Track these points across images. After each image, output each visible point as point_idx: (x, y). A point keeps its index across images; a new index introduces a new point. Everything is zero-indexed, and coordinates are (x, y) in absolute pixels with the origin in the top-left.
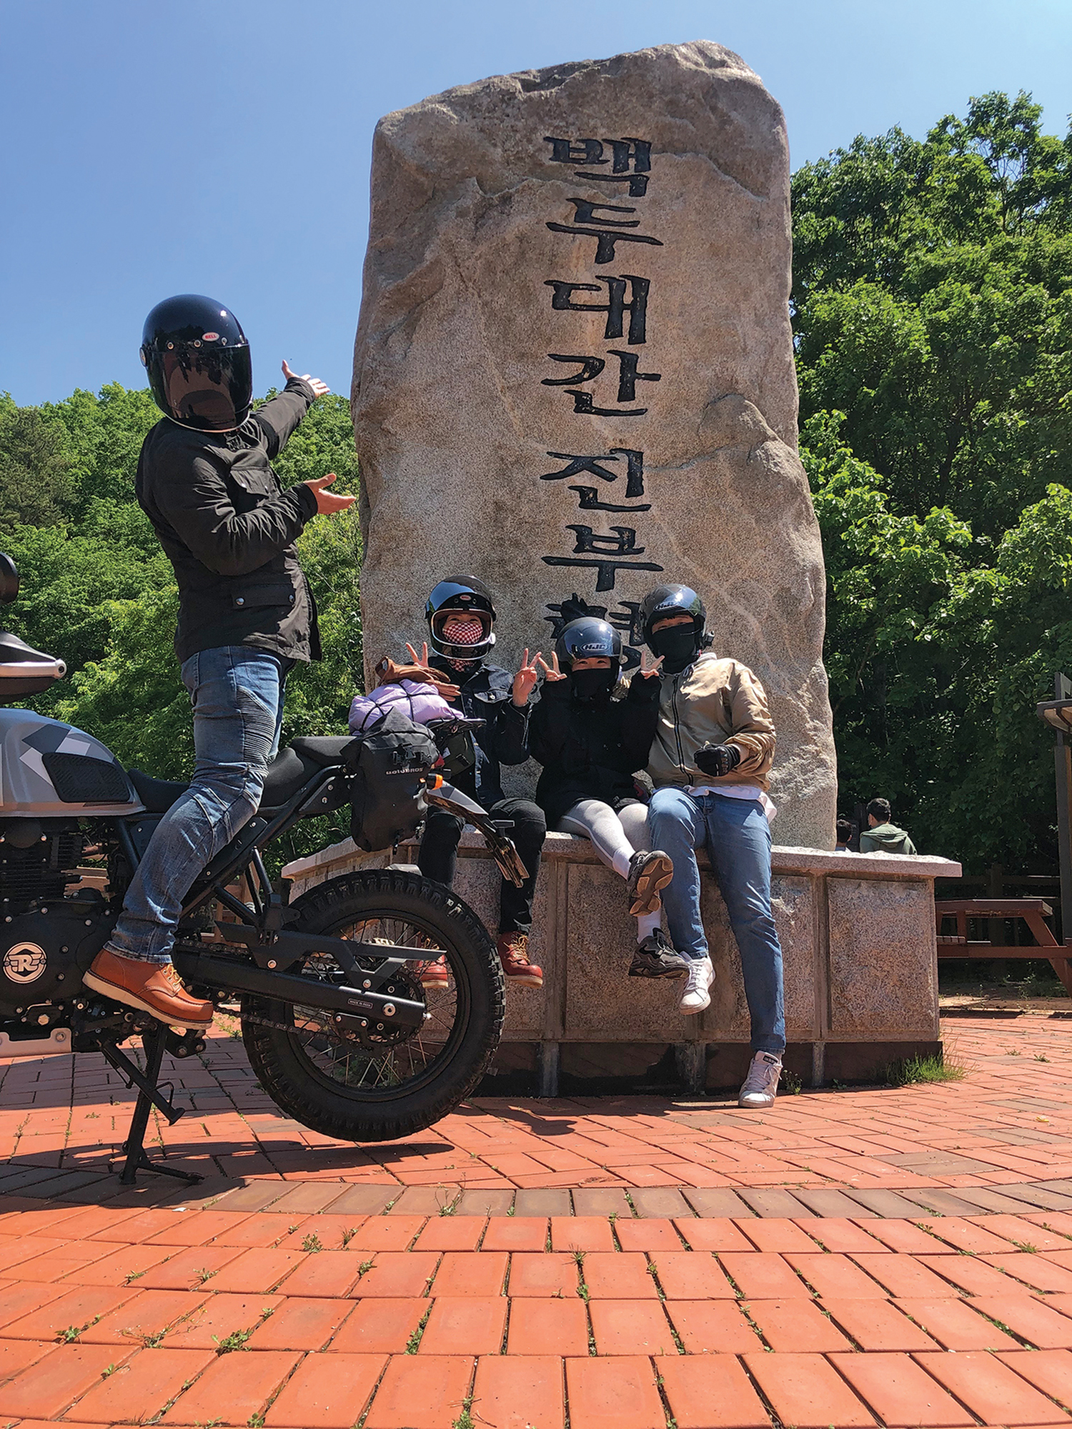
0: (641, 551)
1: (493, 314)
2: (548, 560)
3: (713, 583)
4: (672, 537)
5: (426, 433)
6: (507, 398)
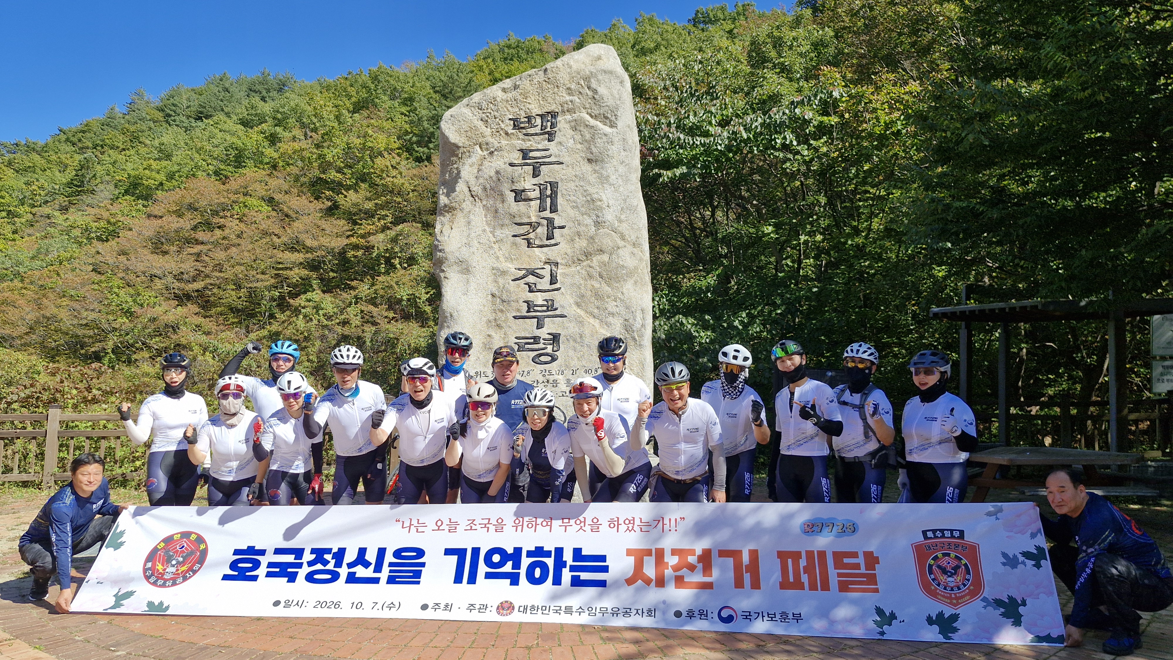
0: (556, 309)
1: (488, 209)
2: (515, 317)
3: (592, 320)
4: (572, 301)
5: (459, 269)
6: (496, 246)
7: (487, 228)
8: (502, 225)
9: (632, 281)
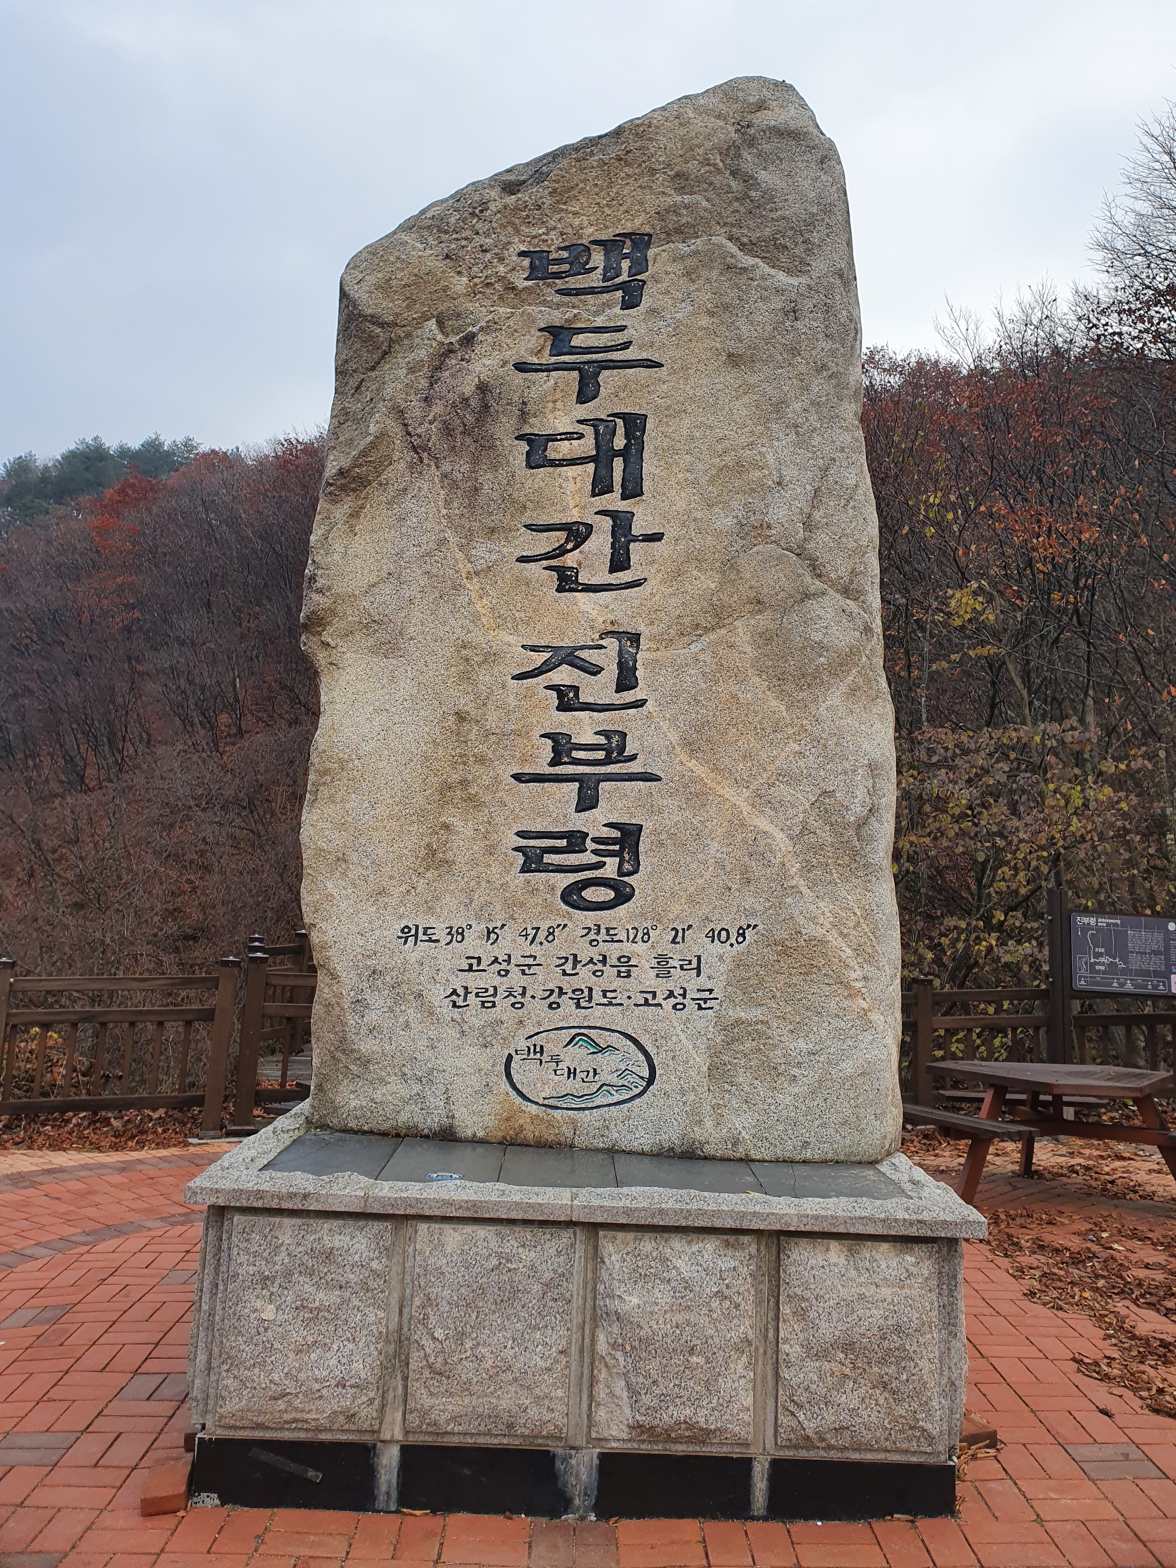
0: (633, 758)
1: (454, 485)
2: (518, 777)
3: (728, 792)
4: (674, 737)
5: (371, 641)
6: (473, 586)
7: (449, 534)
8: (493, 531)
9: (844, 688)
